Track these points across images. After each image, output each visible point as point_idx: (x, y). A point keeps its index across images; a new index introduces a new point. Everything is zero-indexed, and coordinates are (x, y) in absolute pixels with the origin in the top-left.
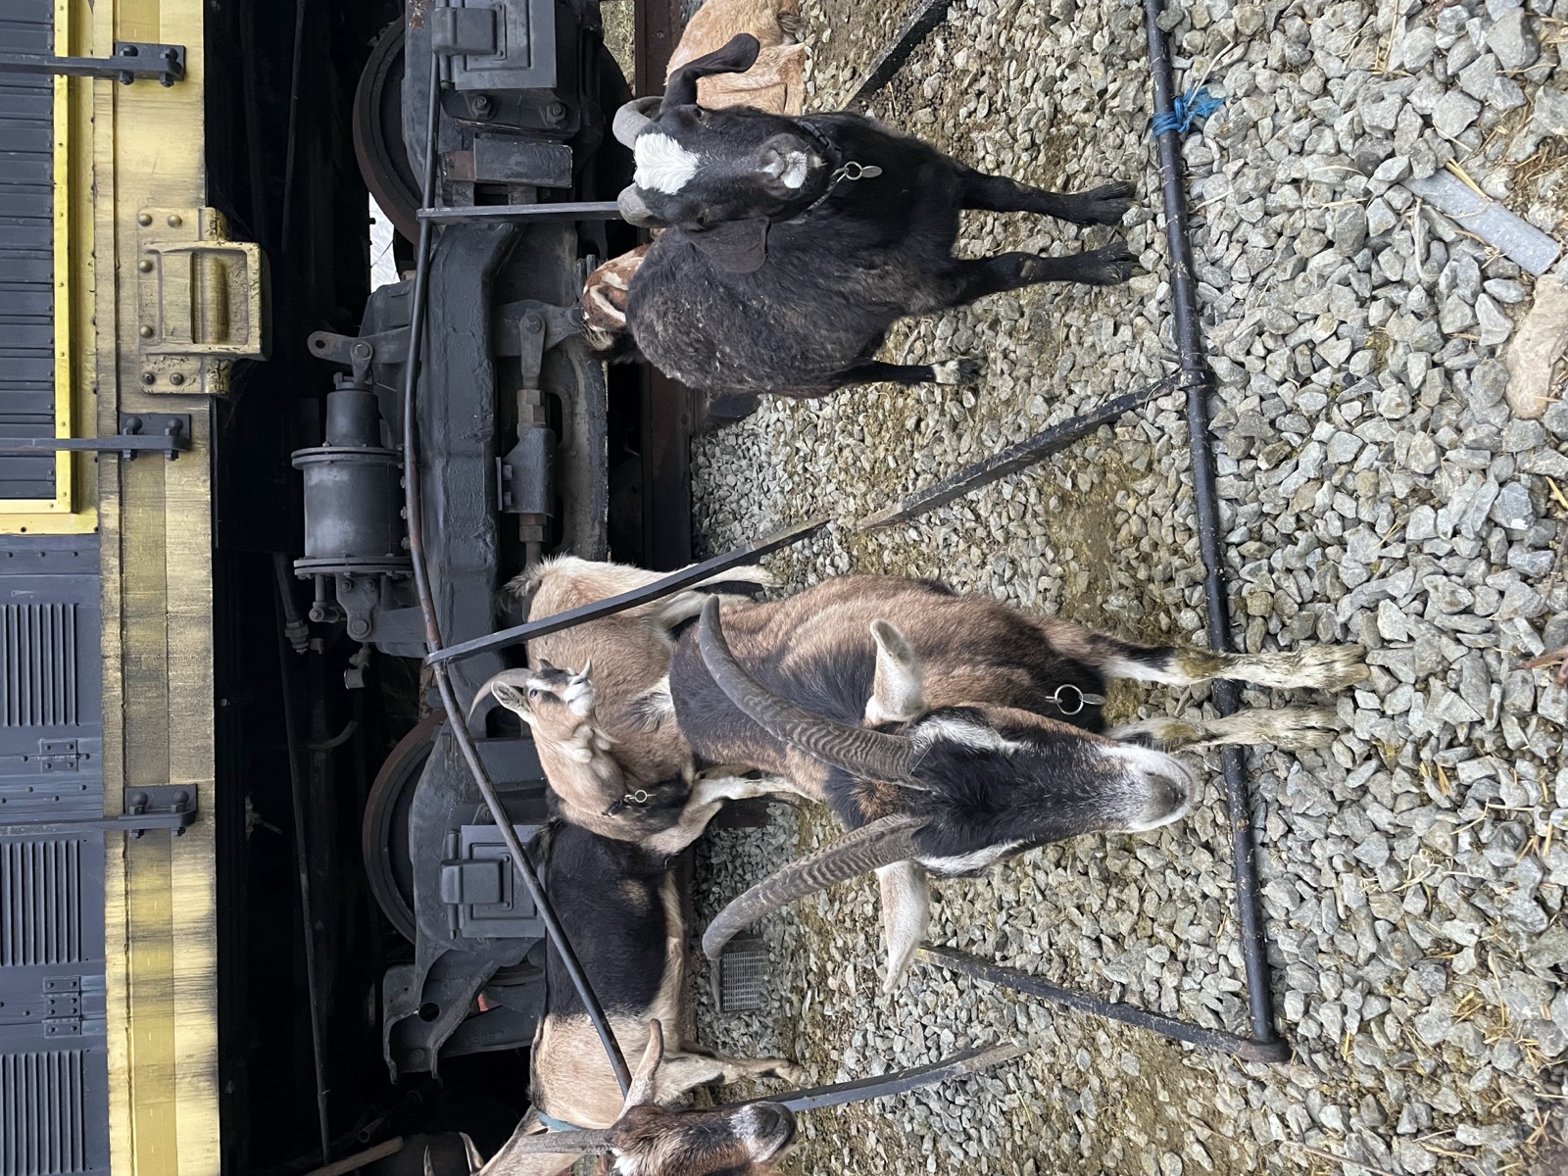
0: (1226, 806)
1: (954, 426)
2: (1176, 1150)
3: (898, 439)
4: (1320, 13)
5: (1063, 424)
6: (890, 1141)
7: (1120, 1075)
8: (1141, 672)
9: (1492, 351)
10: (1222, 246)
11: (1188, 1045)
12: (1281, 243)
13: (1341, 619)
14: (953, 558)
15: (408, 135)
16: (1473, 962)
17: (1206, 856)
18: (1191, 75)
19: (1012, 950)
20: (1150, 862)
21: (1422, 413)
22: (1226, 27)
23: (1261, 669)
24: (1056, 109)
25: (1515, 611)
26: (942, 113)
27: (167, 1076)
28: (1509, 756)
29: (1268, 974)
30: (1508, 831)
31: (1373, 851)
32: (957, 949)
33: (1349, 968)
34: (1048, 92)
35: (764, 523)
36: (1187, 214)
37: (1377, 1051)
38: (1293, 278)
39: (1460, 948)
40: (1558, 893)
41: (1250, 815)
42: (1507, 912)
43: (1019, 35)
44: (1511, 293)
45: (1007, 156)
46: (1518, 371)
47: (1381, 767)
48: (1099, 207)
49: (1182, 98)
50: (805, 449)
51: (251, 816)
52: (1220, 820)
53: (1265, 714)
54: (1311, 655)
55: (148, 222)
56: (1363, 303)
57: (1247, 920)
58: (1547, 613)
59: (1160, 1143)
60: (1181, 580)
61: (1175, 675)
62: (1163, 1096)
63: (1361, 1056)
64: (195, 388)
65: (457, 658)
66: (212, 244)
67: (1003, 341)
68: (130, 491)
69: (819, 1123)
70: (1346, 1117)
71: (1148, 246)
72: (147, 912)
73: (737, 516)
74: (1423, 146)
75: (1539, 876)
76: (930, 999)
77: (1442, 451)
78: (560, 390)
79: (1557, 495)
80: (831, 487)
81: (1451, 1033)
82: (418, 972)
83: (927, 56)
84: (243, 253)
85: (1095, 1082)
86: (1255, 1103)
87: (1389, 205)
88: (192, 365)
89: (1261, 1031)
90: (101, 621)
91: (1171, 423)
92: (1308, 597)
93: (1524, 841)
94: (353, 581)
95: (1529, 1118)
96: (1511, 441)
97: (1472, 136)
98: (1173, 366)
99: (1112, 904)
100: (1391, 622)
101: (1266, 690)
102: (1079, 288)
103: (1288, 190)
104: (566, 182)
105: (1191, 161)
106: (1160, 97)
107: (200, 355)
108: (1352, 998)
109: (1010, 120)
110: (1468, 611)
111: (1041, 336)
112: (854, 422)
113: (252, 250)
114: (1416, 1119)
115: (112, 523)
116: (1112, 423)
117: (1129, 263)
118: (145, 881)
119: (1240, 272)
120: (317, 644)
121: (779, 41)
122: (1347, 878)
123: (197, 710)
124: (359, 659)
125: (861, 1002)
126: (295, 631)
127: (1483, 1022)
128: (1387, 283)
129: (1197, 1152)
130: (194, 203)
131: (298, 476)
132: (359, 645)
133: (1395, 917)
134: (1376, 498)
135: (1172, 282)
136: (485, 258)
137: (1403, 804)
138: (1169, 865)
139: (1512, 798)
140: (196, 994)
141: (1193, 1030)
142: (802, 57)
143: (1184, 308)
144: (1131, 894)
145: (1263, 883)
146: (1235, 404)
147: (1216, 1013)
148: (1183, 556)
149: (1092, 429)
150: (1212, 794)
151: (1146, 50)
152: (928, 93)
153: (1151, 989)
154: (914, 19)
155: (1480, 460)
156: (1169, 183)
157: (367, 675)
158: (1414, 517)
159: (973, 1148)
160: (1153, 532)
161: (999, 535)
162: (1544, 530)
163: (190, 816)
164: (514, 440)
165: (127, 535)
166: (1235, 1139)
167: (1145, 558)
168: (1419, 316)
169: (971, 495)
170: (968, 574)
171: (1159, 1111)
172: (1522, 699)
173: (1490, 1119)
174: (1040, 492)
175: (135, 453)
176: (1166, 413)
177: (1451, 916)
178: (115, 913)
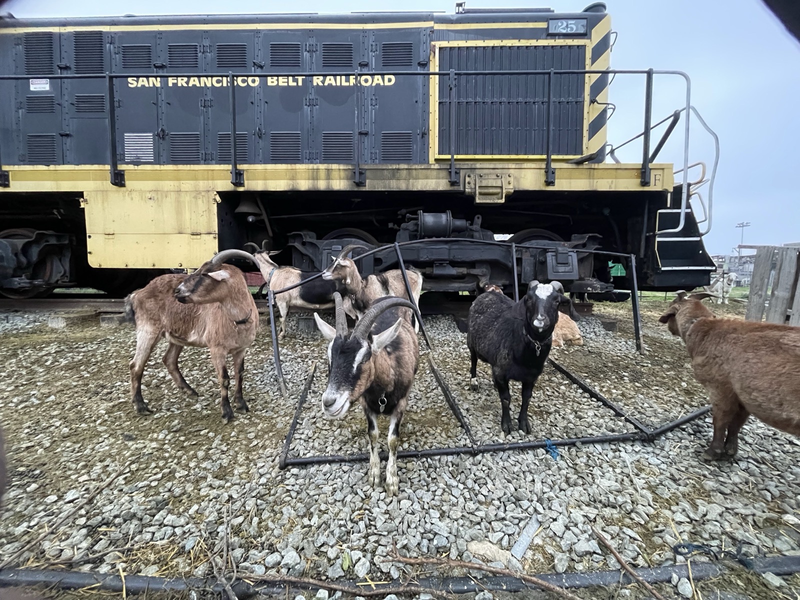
0: (352, 454)
1: (459, 384)
2: (256, 437)
3: (455, 369)
4: (585, 489)
5: (461, 413)
6: (262, 361)
7: (277, 423)
8: (392, 427)
9: (486, 537)
10: (514, 459)
11: (285, 441)
12: (515, 476)
13: (406, 489)
14: (421, 383)
15: (533, 241)
16: (306, 524)
17: (338, 448)
18: (563, 451)
19: (312, 395)
20: (336, 433)
21: (467, 515)
22: (578, 461)
23: (392, 464)
24: (551, 413)
25: (409, 540)
26: (547, 383)
27: (293, 178)
28: (366, 537)
29: (304, 464)
30: (344, 535)
31: (339, 496)
32: (313, 380)
33: (305, 487)
34: (556, 411)
35: (429, 334)
36: (523, 449)
37: (281, 494)
38: (505, 479)
39: (310, 520)
40: (325, 550)
41: (349, 461)
42: (321, 534)
43: (571, 404)
44: (505, 543)
45: (536, 400)
46: (481, 544)
47: (363, 499)
48: (524, 423)
49: (556, 448)
50: (451, 344)
51: (357, 200)
52: (348, 452)
53: (378, 466)
54: (396, 479)
55: (509, 176)
56: (499, 499)
57: (320, 459)
58: (409, 550)
59: (258, 433)
60: (417, 444)
61: (391, 437)
62: (271, 434)
63: (280, 489)
64: (467, 187)
65: (396, 250)
66: (504, 191)
67: (484, 398)
68: (440, 171)
69: (268, 343)
70: (262, 485)
71: (513, 437)
72: (335, 174)
73: (432, 326)
74: (547, 518)
75: (331, 544)
76: (300, 373)
77: (456, 520)
78: (466, 279)
79: (444, 555)
80: (441, 351)
81: (286, 516)
82: (314, 241)
83: (563, 379)
84: (502, 198)
85: (275, 416)
86: (268, 459)
87: (529, 507)
88: (473, 186)
89: (288, 461)
90: (408, 164)
91: (462, 443)
92: (412, 480)
93: (341, 540)
94: (417, 225)
95: (259, 539)
96: (460, 541)
97: (551, 534)
98: (479, 443)
99: (325, 422)
100: (405, 504)
101: (385, 467)
102: (500, 419)
103: (531, 478)
104: (523, 282)
105: (538, 450)
106: (556, 442)
107: (475, 188)
108: (297, 488)
109: (546, 401)
110: (409, 526)
111: (485, 408)
112: (459, 357)
113: (503, 201)
114: (261, 505)
115: (432, 167)
116: (462, 426)
117: (508, 432)
118: (342, 174)
119: (506, 464)
120: (400, 217)
121: (564, 340)
122: (331, 488)
123: (385, 187)
124: (396, 227)
125: (299, 354)
126: (404, 211)
127: (288, 526)
128: (505, 506)
129: (255, 443)
130: (514, 187)
131: (444, 212)
132: (399, 226)
133: (319, 501)
134: (442, 501)
135: (503, 444)
136: (502, 260)
137: (352, 505)
138: (335, 438)
139: (353, 537)
140: (313, 185)
141: (289, 442)
142: (560, 346)
143: (496, 447)
144: (327, 427)
145: (330, 464)
146: (468, 462)
147: (293, 449)
148: (424, 445)
149: (460, 421)
150: (356, 450)
151: (570, 438)
152: (553, 379)
153: (301, 431)
154: (573, 375)
155: (454, 531)
156: (532, 444)
157: (392, 229)
158: (436, 511)
159: (259, 383)
160: (430, 437)
161: (428, 395)
162: (434, 550)
163: (359, 184)
164: (453, 266)
165: (429, 171)
166: (258, 453)
167: (423, 435)
168: (496, 515)
169: (439, 388)
170: (417, 387)
171: (266, 433)
172: (383, 541)
173: (259, 528)
174: (441, 407)
175: (450, 172)
176: (465, 441)
177: (319, 518)
178: (335, 166)
